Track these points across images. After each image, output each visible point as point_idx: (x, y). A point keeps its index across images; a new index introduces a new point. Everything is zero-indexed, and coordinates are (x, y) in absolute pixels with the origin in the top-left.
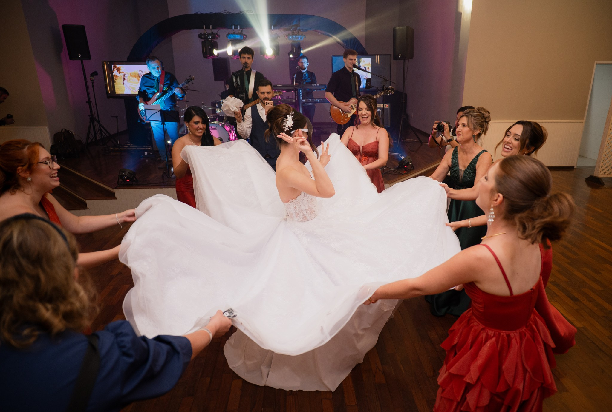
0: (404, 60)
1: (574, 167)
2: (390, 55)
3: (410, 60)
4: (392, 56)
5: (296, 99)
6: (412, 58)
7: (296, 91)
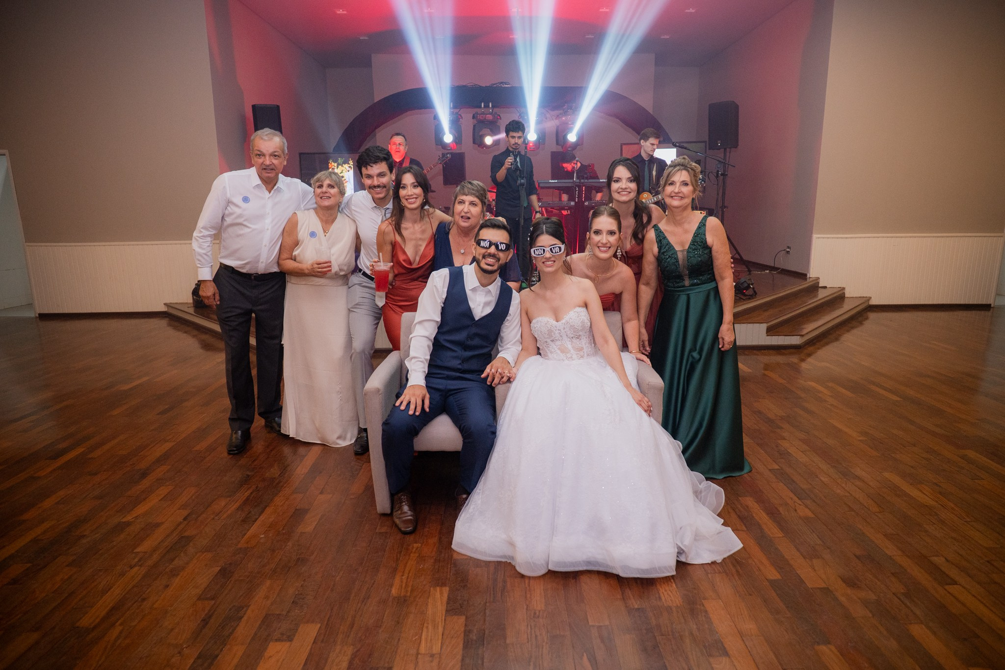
0: (725, 149)
1: (990, 305)
2: (705, 142)
3: (733, 149)
4: (708, 143)
5: (577, 201)
6: (736, 147)
7: (577, 189)
